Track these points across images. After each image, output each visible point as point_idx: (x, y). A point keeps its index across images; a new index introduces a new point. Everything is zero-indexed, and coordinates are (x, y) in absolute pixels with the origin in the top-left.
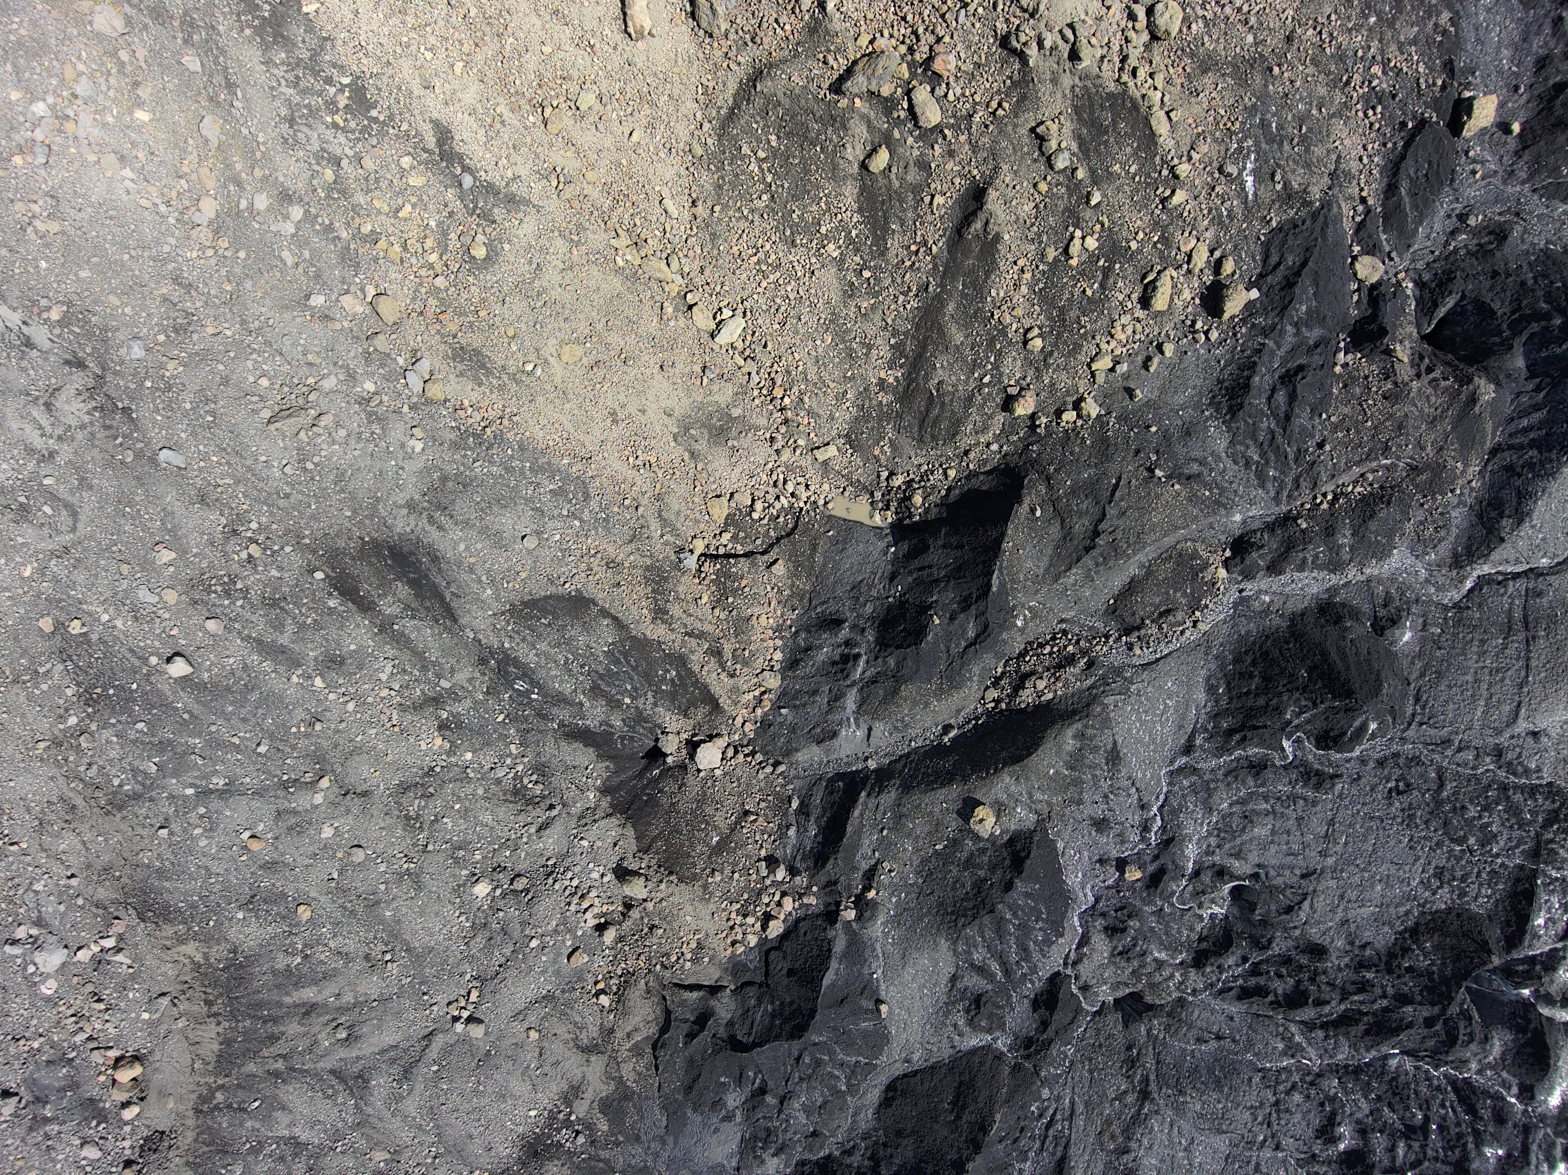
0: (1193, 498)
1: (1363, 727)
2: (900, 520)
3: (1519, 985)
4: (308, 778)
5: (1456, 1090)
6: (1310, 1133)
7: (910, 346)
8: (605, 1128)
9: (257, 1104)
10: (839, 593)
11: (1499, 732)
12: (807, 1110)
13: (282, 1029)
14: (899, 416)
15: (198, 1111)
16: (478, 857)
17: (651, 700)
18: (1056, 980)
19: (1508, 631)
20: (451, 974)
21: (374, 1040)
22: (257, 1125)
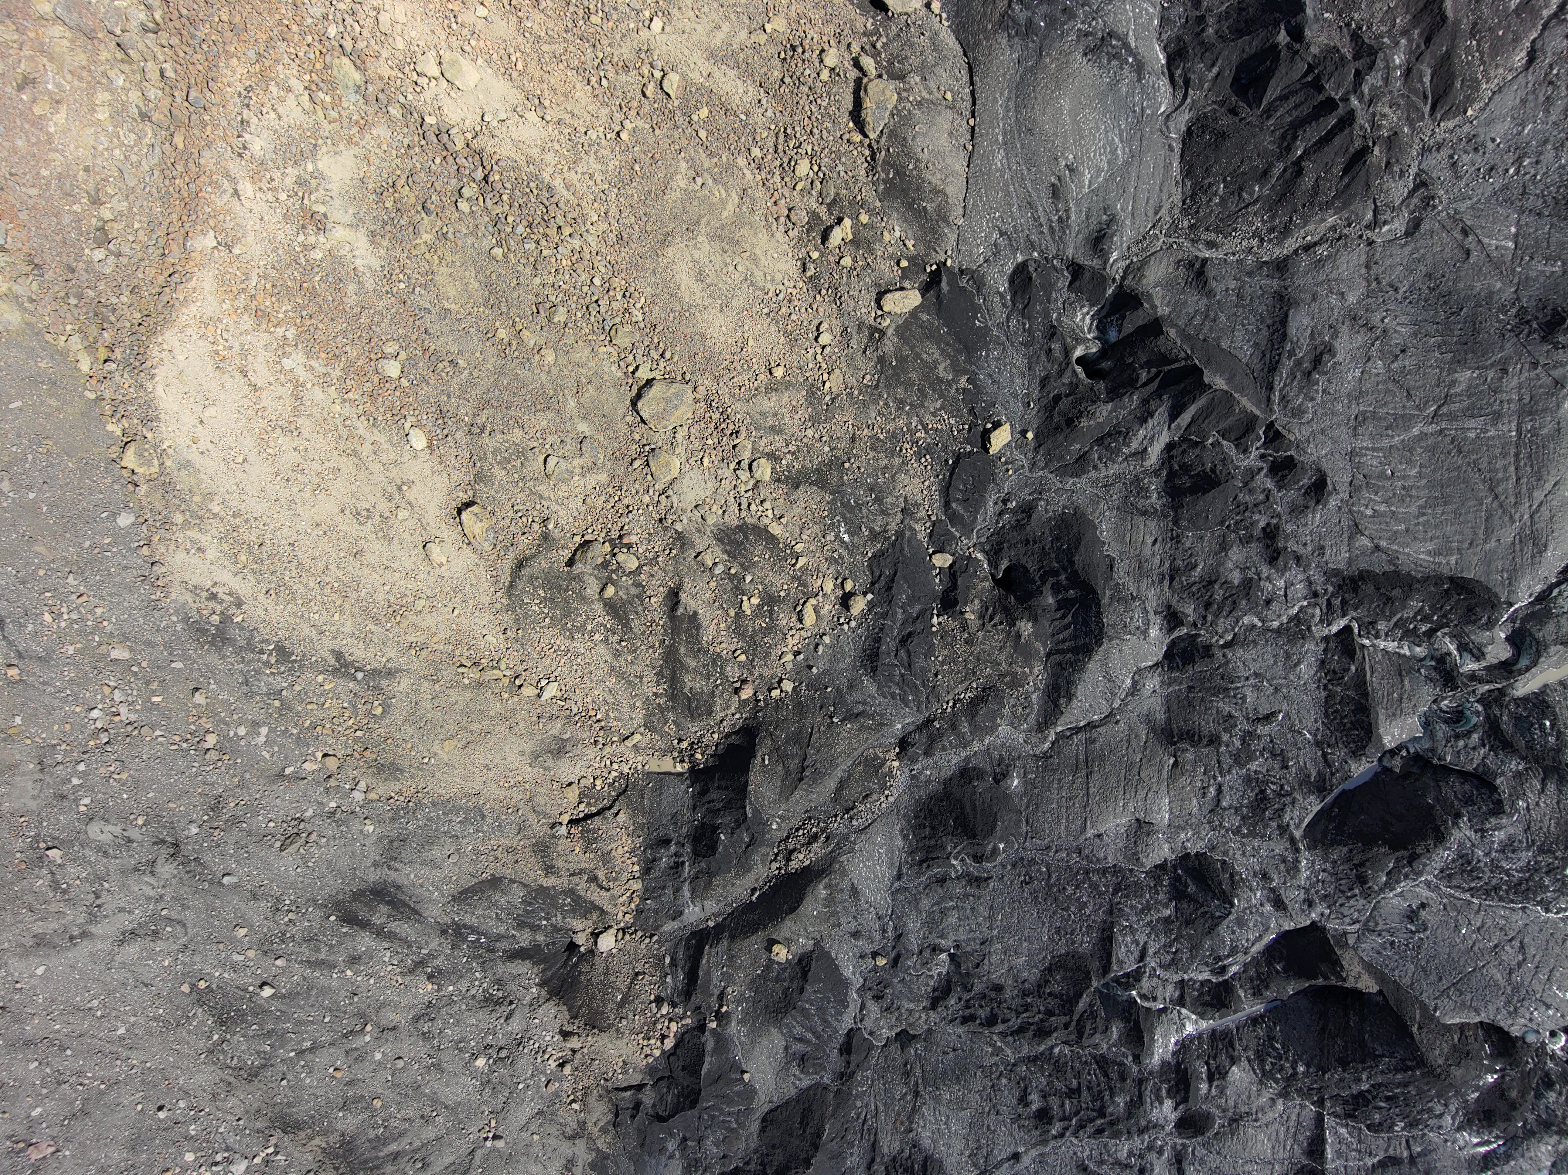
0: (862, 728)
1: (995, 850)
2: (693, 767)
3: (1126, 990)
4: (358, 1028)
5: (1097, 1063)
6: (1015, 1102)
7: (666, 672)
10: (665, 822)
11: (1076, 838)
12: (716, 1144)
14: (673, 708)
16: (473, 1043)
17: (559, 917)
18: (850, 1033)
19: (1076, 770)
20: (475, 1114)
21: (440, 1162)
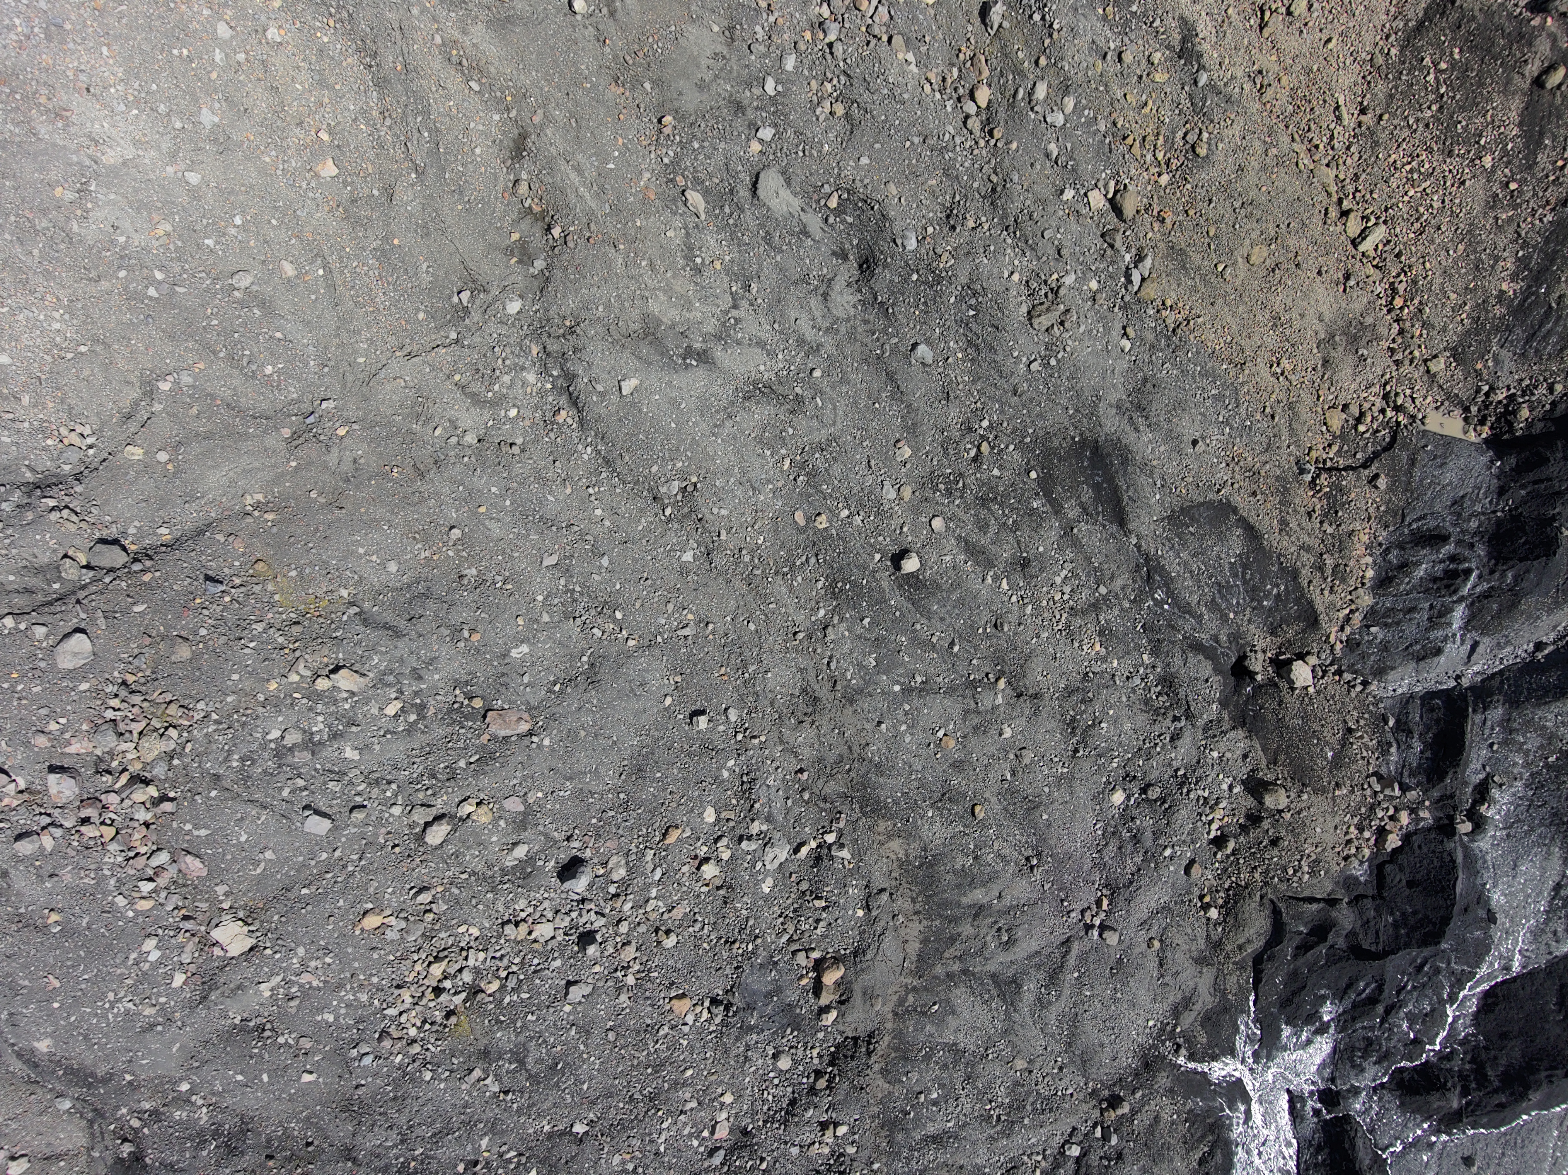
2: (1498, 435)
4: (991, 678)
8: (1205, 1040)
9: (936, 1007)
13: (960, 930)
14: (1509, 329)
15: (896, 1014)
16: (1115, 765)
20: (1085, 881)
21: (1024, 945)
22: (933, 1030)
